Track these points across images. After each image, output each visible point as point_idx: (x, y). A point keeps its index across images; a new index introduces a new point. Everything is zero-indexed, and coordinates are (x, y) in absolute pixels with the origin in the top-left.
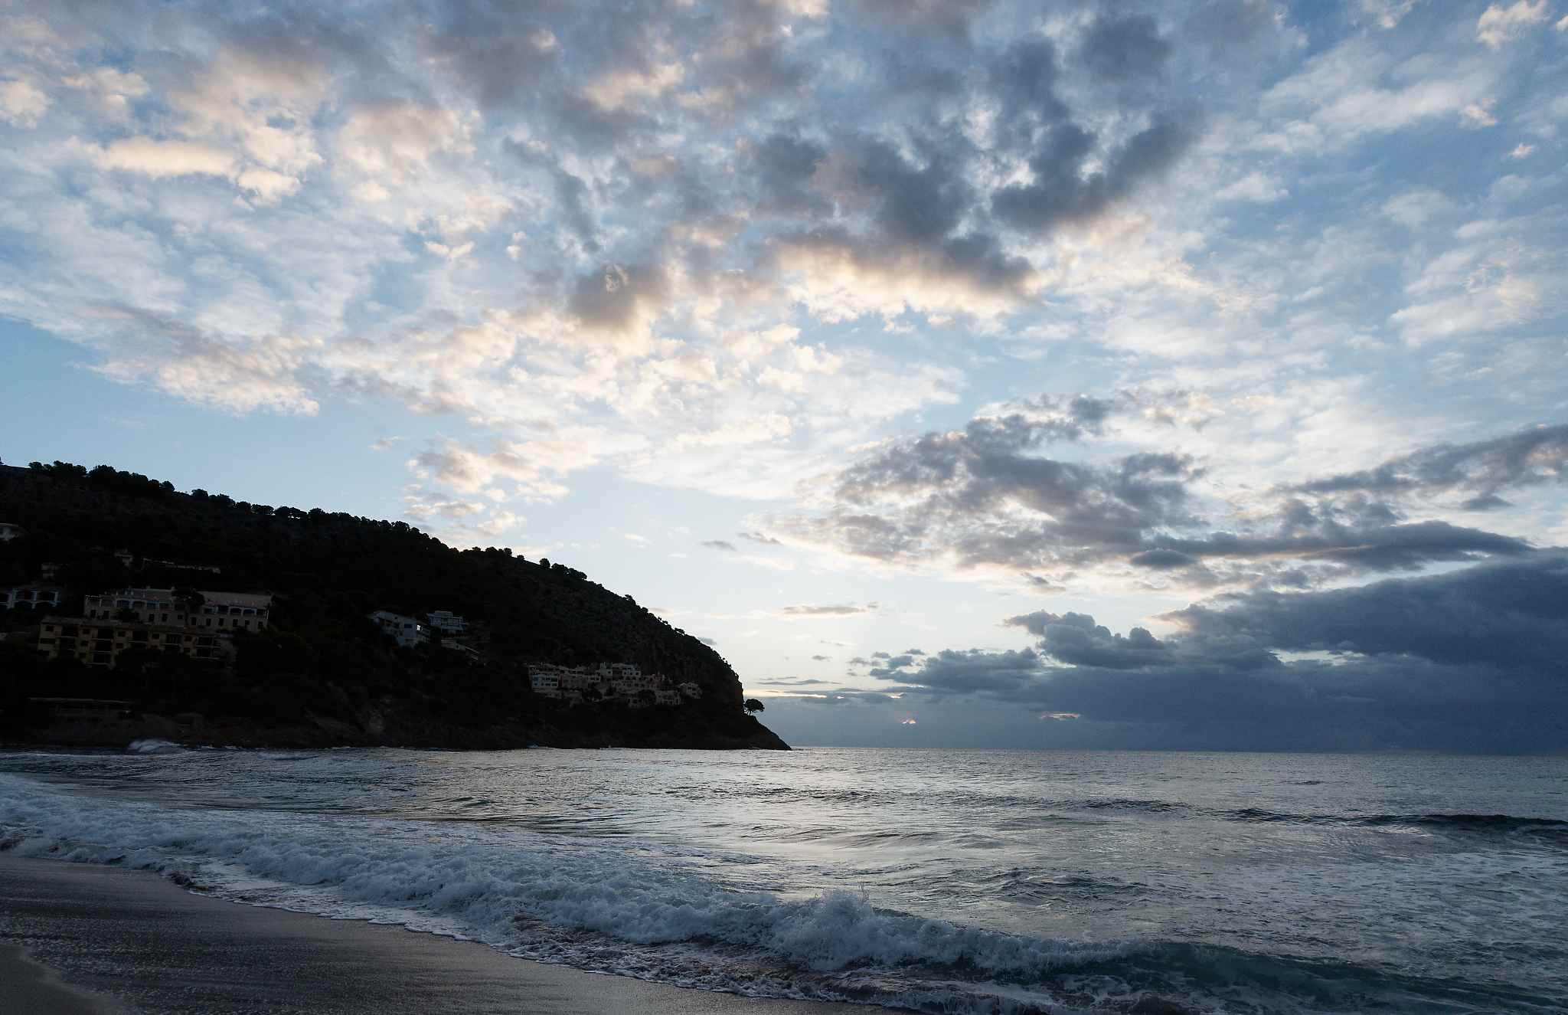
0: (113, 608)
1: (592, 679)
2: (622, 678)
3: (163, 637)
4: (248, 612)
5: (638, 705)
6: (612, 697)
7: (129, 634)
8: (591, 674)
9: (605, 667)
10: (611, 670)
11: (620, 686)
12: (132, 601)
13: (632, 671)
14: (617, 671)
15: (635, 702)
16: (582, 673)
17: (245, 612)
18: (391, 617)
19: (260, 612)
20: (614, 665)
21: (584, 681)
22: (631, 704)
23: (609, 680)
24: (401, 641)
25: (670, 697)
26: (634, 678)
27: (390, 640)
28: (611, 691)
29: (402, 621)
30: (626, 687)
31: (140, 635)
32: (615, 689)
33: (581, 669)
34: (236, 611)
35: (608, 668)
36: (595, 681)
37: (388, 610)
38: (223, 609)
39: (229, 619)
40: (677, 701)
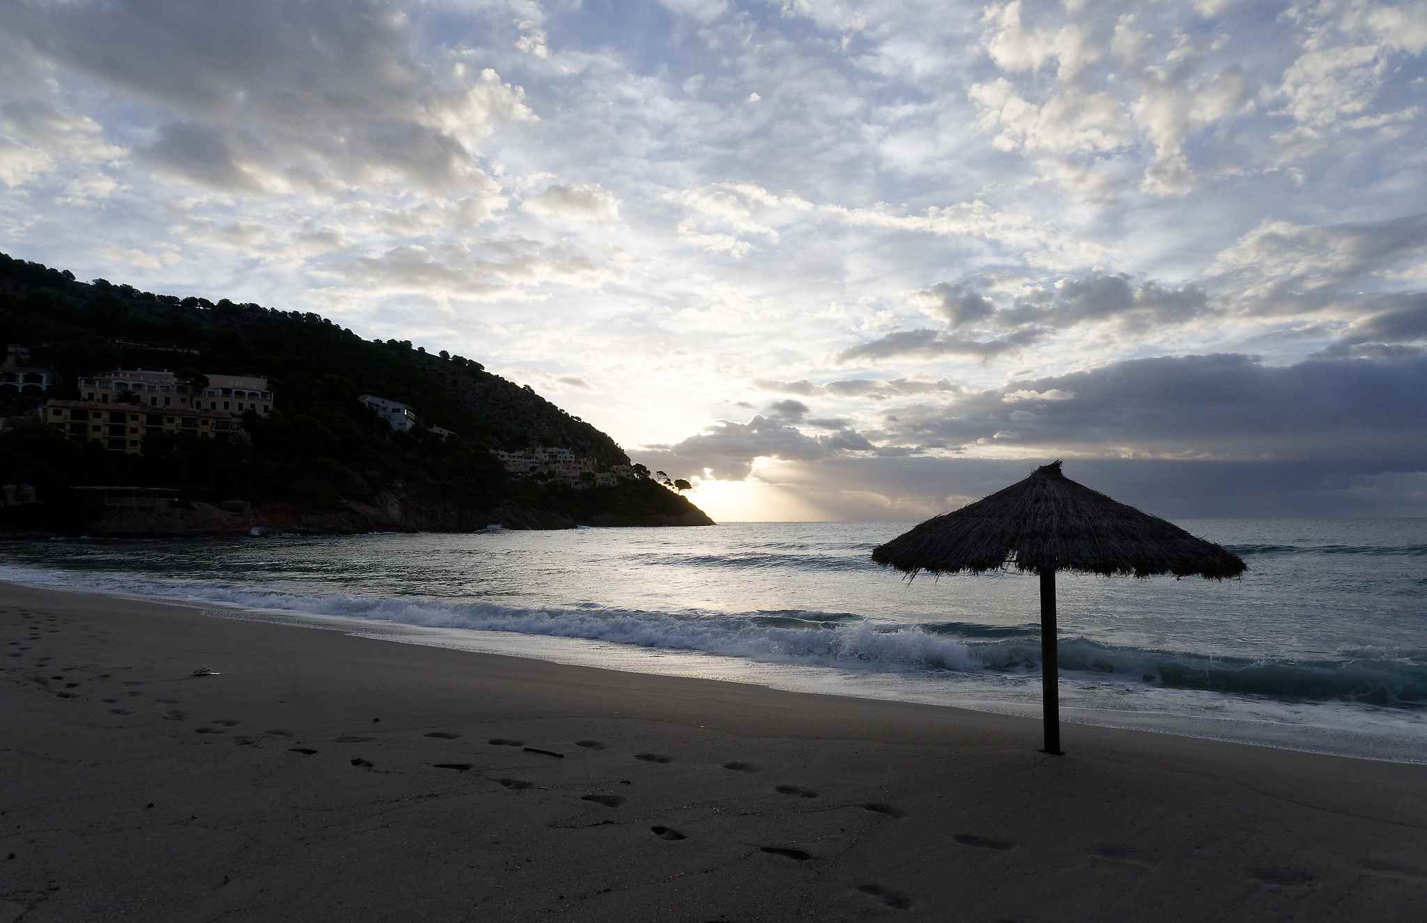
0: (113, 392)
1: (531, 463)
2: (559, 462)
3: (178, 421)
4: (252, 395)
5: (579, 487)
6: (553, 480)
7: (143, 418)
8: (529, 458)
9: (541, 451)
10: (547, 455)
11: (560, 469)
12: (131, 384)
13: (567, 454)
14: (552, 455)
15: (576, 483)
16: (522, 457)
17: (250, 394)
18: (377, 400)
19: (264, 394)
20: (550, 450)
21: (525, 465)
22: (572, 486)
23: (547, 464)
24: (396, 427)
25: (607, 479)
26: (570, 462)
27: (385, 425)
28: (552, 474)
29: (391, 405)
30: (564, 471)
31: (154, 418)
32: (555, 472)
33: (521, 453)
34: (240, 394)
35: (544, 452)
36: (535, 465)
37: (375, 395)
38: (227, 392)
39: (234, 402)
40: (613, 482)
